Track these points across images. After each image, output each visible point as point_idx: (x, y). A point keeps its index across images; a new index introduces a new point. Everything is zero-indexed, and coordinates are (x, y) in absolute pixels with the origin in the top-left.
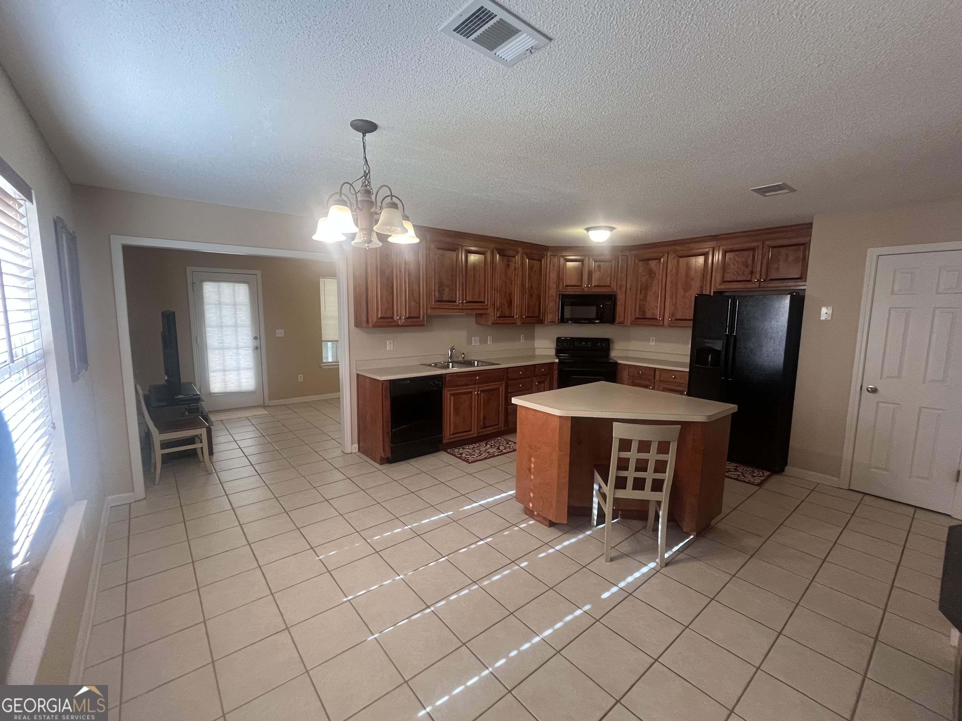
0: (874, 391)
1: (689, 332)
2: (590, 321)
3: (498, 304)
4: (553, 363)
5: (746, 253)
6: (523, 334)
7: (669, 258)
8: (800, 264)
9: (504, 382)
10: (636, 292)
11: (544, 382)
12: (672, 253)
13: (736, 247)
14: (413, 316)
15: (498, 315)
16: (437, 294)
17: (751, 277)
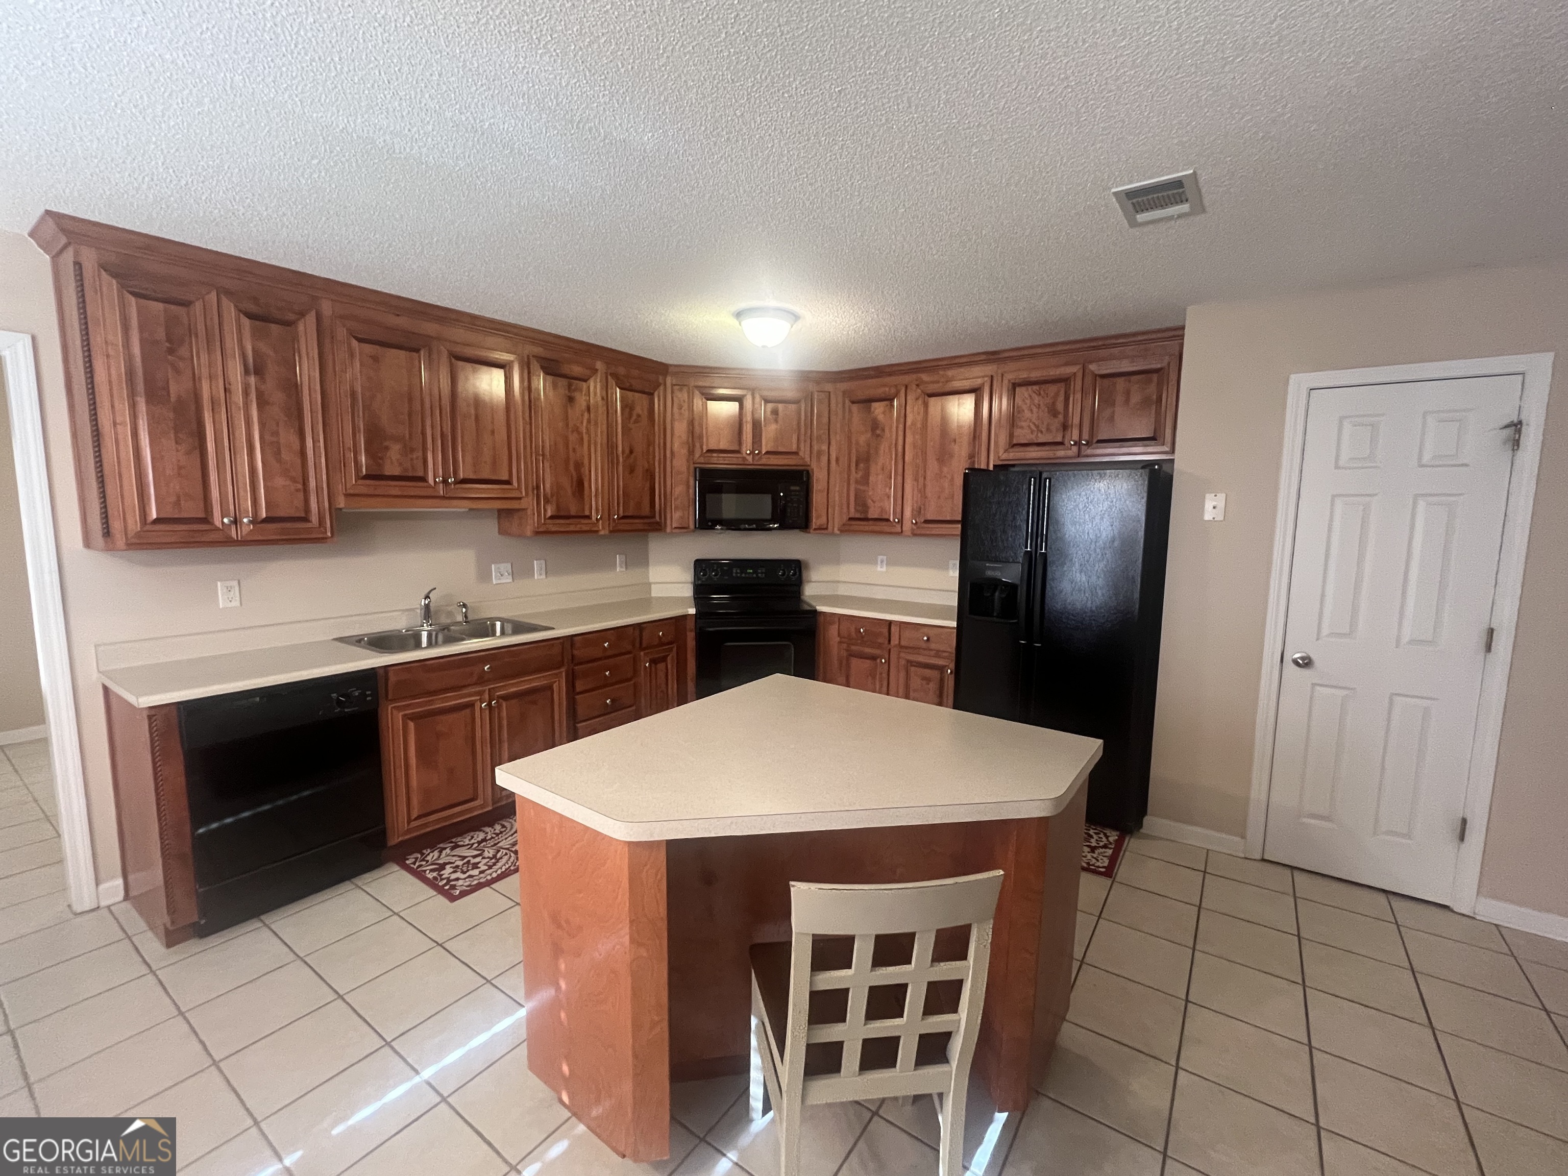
0: (1306, 663)
1: (955, 547)
2: (760, 526)
3: (548, 485)
4: (685, 617)
5: (1052, 389)
6: (620, 554)
7: (908, 398)
8: (1153, 411)
9: (563, 669)
10: (849, 466)
11: (664, 659)
12: (914, 387)
13: (1035, 375)
14: (282, 514)
15: (549, 514)
16: (363, 459)
17: (1064, 437)
